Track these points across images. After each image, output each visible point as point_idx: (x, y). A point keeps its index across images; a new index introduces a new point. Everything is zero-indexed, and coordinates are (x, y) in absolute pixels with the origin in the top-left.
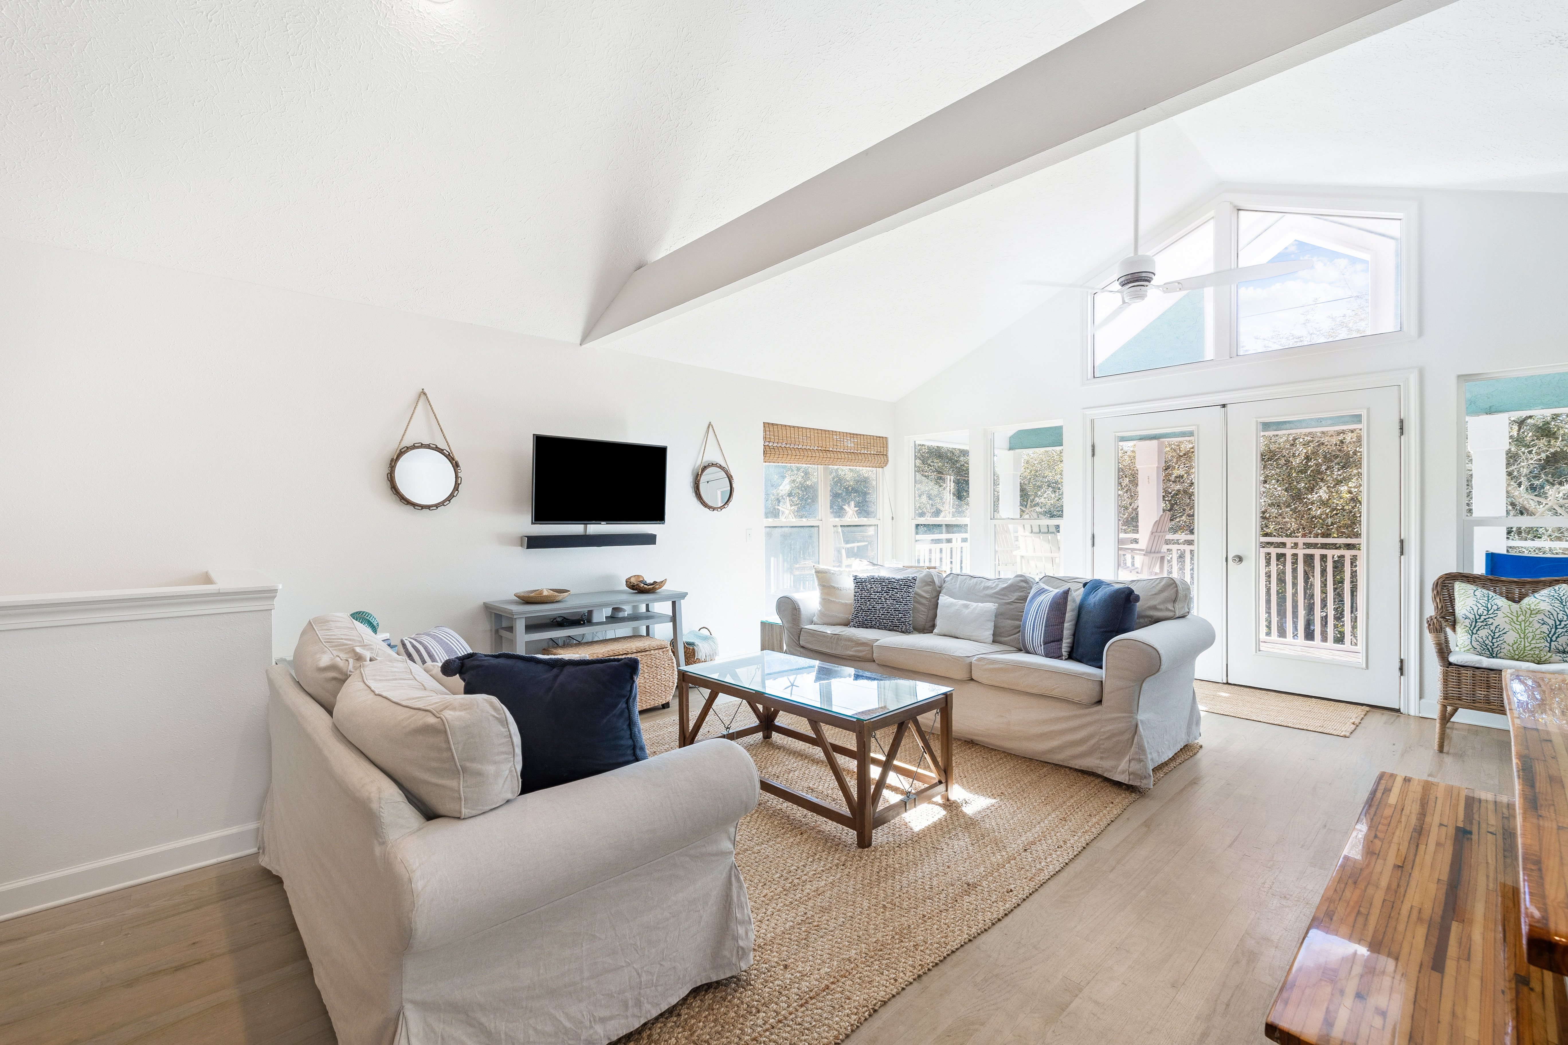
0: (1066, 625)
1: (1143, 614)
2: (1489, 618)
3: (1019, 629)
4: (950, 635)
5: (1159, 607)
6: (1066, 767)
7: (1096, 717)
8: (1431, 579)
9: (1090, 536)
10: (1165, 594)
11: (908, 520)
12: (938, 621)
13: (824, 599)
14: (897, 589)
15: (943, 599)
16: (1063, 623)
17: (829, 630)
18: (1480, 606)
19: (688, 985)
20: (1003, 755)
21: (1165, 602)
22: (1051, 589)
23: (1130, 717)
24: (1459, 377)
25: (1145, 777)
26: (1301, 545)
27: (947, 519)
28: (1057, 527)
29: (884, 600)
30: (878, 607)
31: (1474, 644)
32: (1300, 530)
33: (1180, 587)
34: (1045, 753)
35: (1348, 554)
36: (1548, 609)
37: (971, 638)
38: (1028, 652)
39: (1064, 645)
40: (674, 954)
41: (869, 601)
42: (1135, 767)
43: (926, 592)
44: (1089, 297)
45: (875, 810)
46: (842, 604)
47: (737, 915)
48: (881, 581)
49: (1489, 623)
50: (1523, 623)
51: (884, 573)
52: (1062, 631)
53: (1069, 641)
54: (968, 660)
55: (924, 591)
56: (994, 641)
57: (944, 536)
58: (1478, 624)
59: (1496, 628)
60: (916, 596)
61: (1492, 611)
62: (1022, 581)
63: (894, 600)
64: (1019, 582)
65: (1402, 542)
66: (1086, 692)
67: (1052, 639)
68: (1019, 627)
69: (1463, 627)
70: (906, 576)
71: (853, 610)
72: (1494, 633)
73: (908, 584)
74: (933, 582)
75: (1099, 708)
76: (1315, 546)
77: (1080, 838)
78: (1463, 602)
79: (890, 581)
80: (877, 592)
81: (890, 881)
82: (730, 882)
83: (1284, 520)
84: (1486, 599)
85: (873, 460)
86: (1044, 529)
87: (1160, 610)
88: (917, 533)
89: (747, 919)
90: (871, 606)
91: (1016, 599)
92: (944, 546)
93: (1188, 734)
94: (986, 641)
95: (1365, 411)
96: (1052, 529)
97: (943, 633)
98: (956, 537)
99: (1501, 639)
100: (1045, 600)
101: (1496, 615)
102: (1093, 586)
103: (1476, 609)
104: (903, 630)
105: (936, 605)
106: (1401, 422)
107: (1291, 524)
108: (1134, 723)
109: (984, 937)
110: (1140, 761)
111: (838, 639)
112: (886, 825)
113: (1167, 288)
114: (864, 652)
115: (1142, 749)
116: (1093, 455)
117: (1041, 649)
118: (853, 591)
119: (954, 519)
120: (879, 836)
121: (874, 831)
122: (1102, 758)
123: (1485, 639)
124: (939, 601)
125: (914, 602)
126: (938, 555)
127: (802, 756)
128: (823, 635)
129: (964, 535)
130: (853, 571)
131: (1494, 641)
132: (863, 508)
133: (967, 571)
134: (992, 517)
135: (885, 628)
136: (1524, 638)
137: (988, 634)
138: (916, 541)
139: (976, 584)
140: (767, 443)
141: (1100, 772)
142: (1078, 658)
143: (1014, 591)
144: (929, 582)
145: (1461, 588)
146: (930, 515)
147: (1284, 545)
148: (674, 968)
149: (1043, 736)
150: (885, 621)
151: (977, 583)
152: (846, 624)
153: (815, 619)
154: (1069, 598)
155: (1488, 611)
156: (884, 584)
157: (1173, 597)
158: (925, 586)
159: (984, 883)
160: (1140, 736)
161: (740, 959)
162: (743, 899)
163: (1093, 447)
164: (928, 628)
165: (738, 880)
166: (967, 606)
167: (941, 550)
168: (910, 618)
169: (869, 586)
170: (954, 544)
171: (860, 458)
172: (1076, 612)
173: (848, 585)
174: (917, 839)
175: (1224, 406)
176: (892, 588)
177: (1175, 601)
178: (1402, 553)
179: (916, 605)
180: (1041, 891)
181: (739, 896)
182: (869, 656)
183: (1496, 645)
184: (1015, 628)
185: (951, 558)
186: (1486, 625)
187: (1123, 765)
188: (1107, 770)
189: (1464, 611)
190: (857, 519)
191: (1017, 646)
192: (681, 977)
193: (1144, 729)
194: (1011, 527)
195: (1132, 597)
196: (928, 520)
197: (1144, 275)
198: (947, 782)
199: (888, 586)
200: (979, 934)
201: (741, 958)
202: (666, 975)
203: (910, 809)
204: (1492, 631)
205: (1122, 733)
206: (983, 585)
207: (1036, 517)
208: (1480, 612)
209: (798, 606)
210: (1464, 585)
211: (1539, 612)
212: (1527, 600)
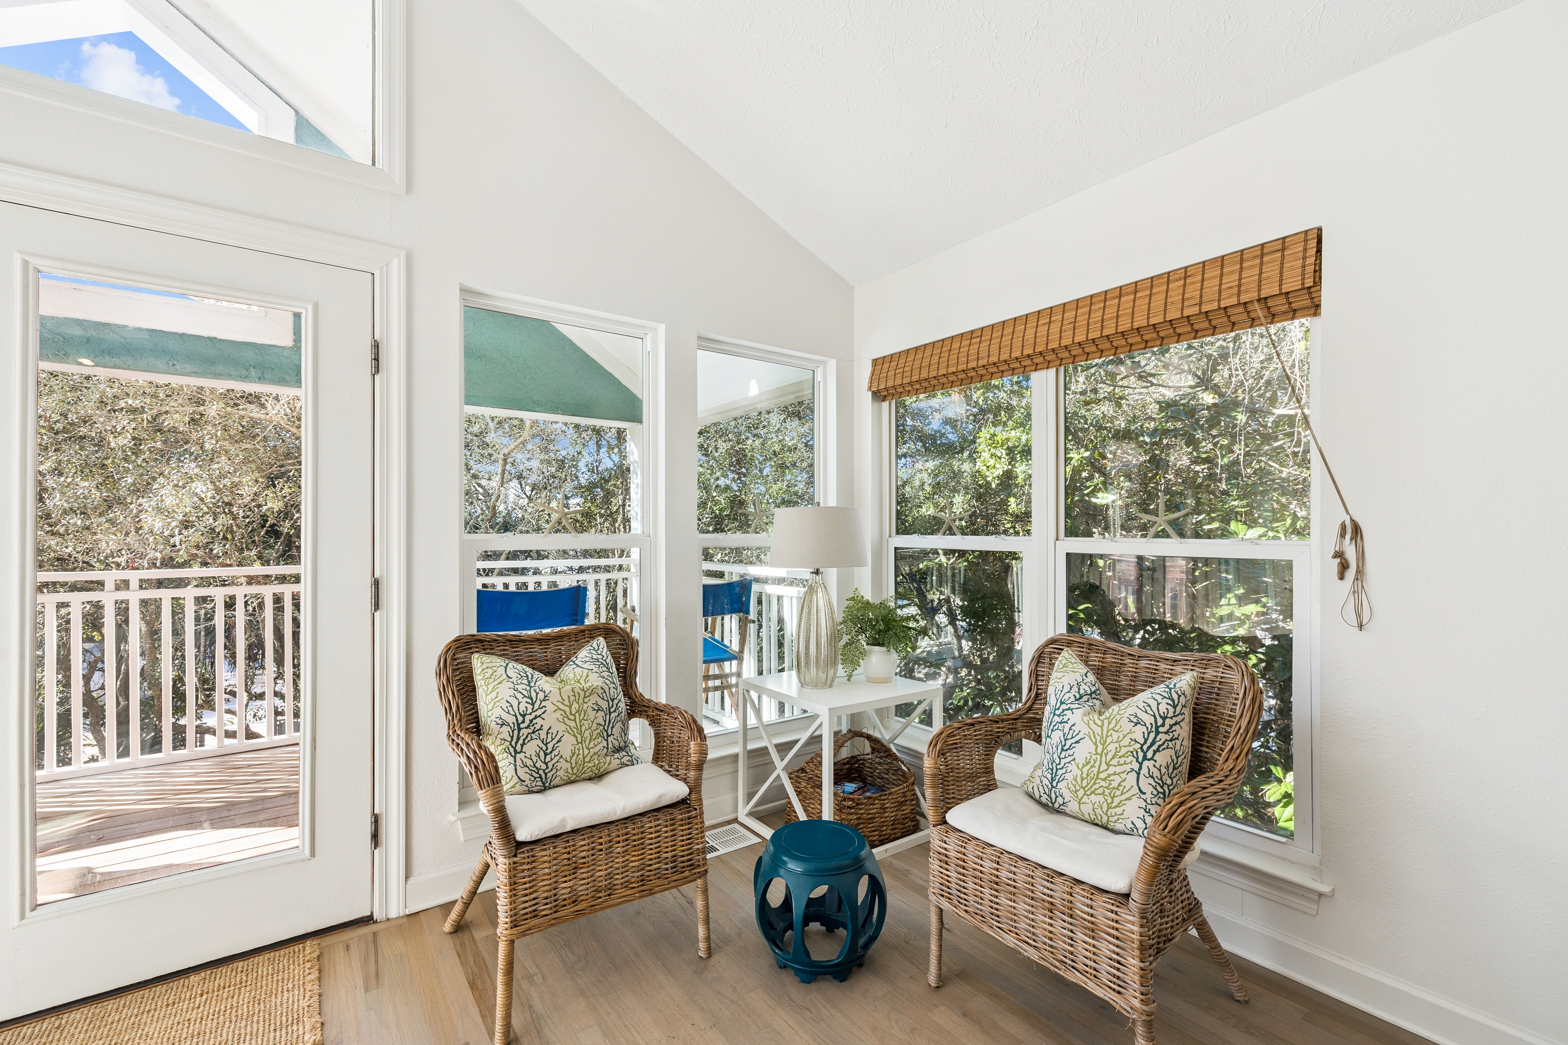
2: (536, 717)
18: (519, 696)
26: (134, 584)
31: (521, 772)
32: (123, 552)
36: (600, 684)
49: (538, 727)
50: (577, 715)
58: (522, 731)
59: (547, 733)
61: (538, 702)
65: (376, 583)
69: (498, 742)
72: (546, 745)
76: (160, 584)
78: (494, 695)
83: (95, 538)
84: (526, 682)
95: (310, 308)
99: (556, 752)
101: (544, 709)
103: (515, 703)
106: (376, 346)
107: (108, 543)
123: (534, 759)
131: (548, 758)
136: (581, 743)
145: (485, 666)
147: (100, 585)
155: (533, 704)
178: (377, 606)
183: (550, 765)
186: (533, 732)
189: (498, 712)
204: (543, 742)
208: (522, 708)
210: (486, 659)
211: (593, 691)
212: (568, 671)
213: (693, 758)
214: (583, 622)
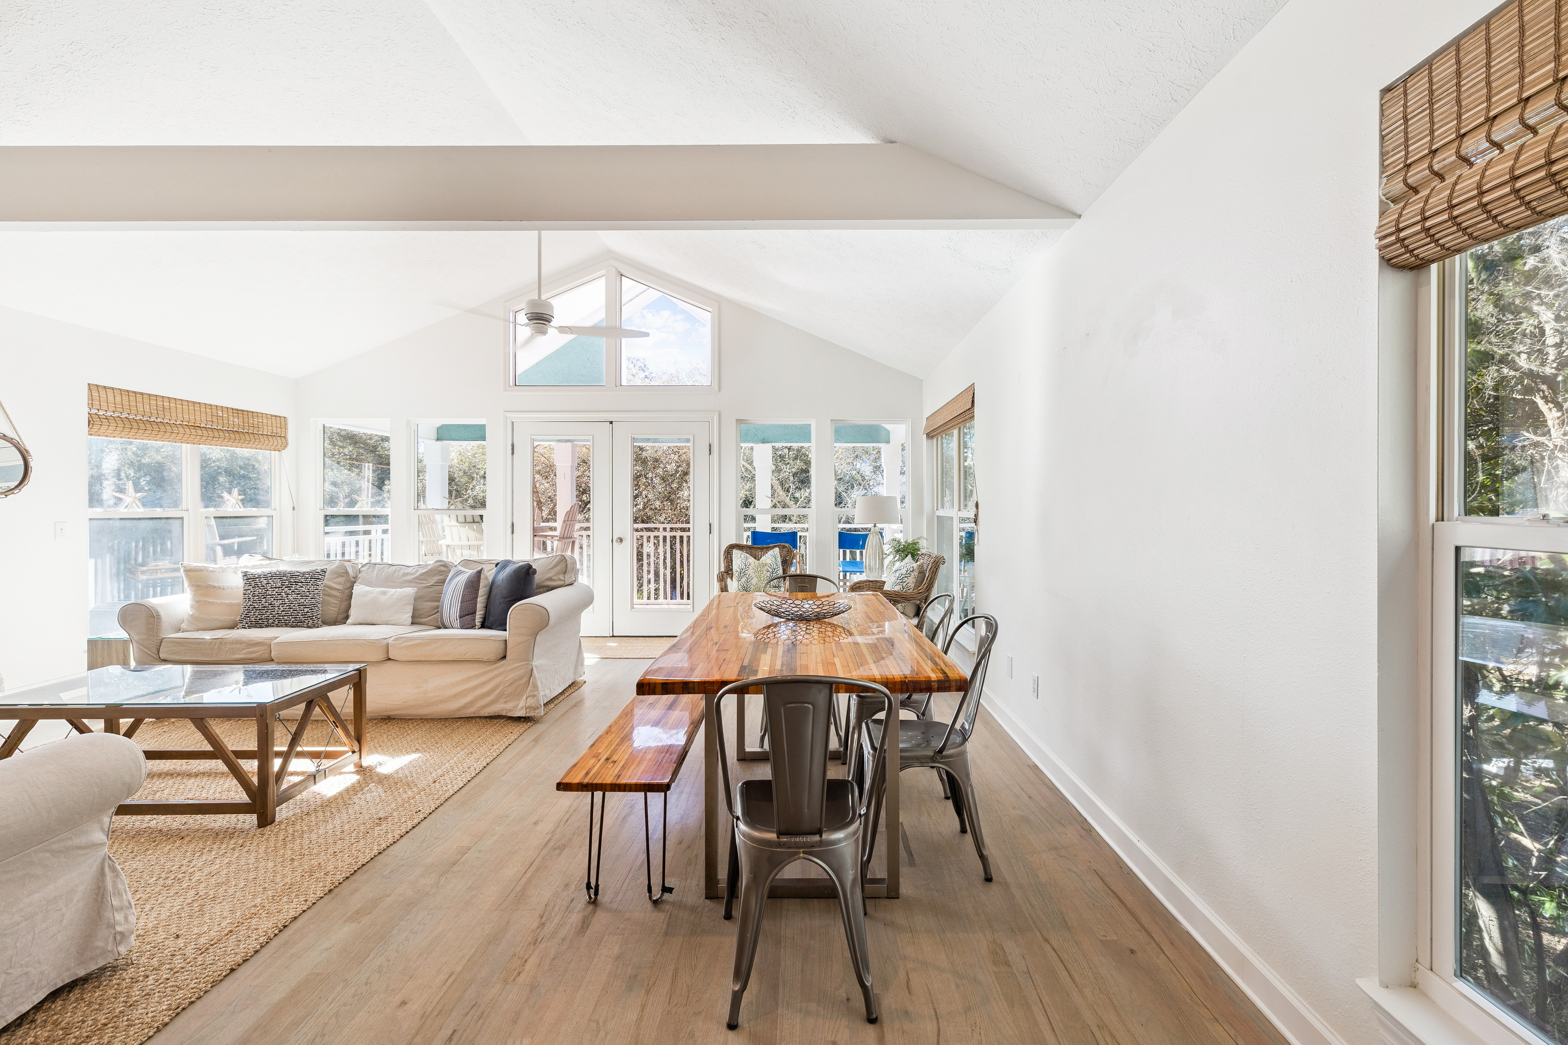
0: (479, 599)
1: (542, 584)
2: (746, 570)
3: (438, 610)
4: (366, 622)
5: (554, 578)
6: (477, 717)
7: (502, 670)
8: (723, 549)
9: (510, 525)
10: (558, 568)
11: (315, 511)
12: (352, 612)
13: (198, 602)
14: (301, 582)
15: (358, 589)
16: (477, 598)
17: (207, 636)
18: (744, 563)
19: (45, 989)
20: (419, 722)
21: (557, 574)
22: (467, 570)
23: (528, 664)
24: (737, 420)
25: (538, 708)
26: (668, 530)
27: (364, 509)
28: (481, 516)
29: (285, 596)
30: (277, 603)
33: (569, 562)
34: (459, 710)
35: (685, 534)
36: (771, 562)
37: (389, 622)
38: (446, 627)
39: (477, 617)
40: (27, 959)
41: (264, 598)
42: (531, 702)
43: (339, 583)
44: (511, 314)
45: (278, 789)
46: (227, 604)
47: (114, 902)
48: (281, 575)
50: (759, 572)
51: (283, 567)
52: (476, 605)
53: (482, 612)
54: (385, 642)
55: (336, 583)
56: (412, 623)
57: (361, 528)
58: (741, 575)
59: (749, 576)
60: (326, 589)
62: (442, 565)
63: (298, 594)
64: (438, 567)
65: (710, 525)
66: (494, 650)
67: (467, 613)
68: (438, 607)
69: (735, 577)
70: (314, 569)
71: (242, 610)
72: (748, 579)
73: (316, 577)
74: (347, 573)
75: (504, 662)
76: (676, 529)
77: (482, 762)
78: (736, 562)
79: (293, 575)
80: (276, 588)
81: (298, 841)
82: (102, 874)
84: (747, 559)
85: (267, 442)
86: (469, 519)
87: (555, 580)
88: (326, 525)
89: (127, 904)
90: (267, 604)
91: (436, 583)
92: (361, 538)
93: (575, 674)
94: (405, 623)
95: (692, 436)
96: (478, 519)
97: (358, 622)
98: (376, 529)
99: (751, 582)
100: (462, 579)
101: (749, 568)
102: (501, 565)
103: (741, 565)
104: (310, 625)
105: (350, 596)
106: (710, 446)
108: (530, 668)
109: (392, 848)
110: (534, 696)
111: (221, 643)
112: (291, 801)
113: (562, 329)
114: (259, 652)
115: (535, 687)
116: (513, 453)
117: (457, 623)
118: (243, 589)
119: (373, 509)
120: (283, 812)
121: (277, 809)
122: (506, 702)
124: (353, 591)
125: (324, 595)
126: (353, 549)
127: (172, 775)
128: (201, 642)
129: (384, 527)
130: (241, 567)
132: (252, 498)
133: (388, 559)
134: (416, 508)
135: (287, 625)
136: (760, 581)
137: (407, 617)
138: (327, 533)
139: (395, 572)
140: (94, 411)
141: (504, 714)
142: (489, 625)
143: (434, 575)
144: (342, 572)
145: (737, 553)
146: (343, 505)
148: (26, 973)
149: (456, 696)
150: (286, 617)
151: (396, 570)
152: (232, 627)
153: (184, 626)
154: (482, 576)
155: (747, 566)
156: (284, 578)
157: (564, 570)
158: (337, 577)
159: (395, 814)
160: (535, 678)
161: (117, 944)
162: (120, 886)
163: (513, 446)
164: (343, 618)
165: (113, 869)
166: (384, 593)
167: (357, 543)
168: (319, 612)
169: (264, 582)
170: (372, 536)
171: (248, 438)
172: (487, 588)
173: (237, 582)
174: (328, 805)
175: (611, 423)
176: (295, 582)
177: (565, 573)
178: (710, 533)
179: (326, 597)
180: (445, 804)
181: (115, 884)
182: (266, 656)
184: (435, 609)
185: (370, 550)
186: (745, 575)
187: (522, 703)
188: (510, 711)
189: (736, 567)
190: (242, 509)
191: (436, 625)
192: (36, 981)
193: (538, 672)
194: (438, 517)
195: (531, 571)
196: (341, 509)
197: (545, 316)
198: (360, 750)
199: (289, 580)
200: (388, 847)
201: (119, 943)
202: (16, 984)
203: (319, 782)
205: (521, 678)
206: (402, 572)
207: (462, 508)
208: (743, 567)
209: (157, 612)
212: (763, 558)
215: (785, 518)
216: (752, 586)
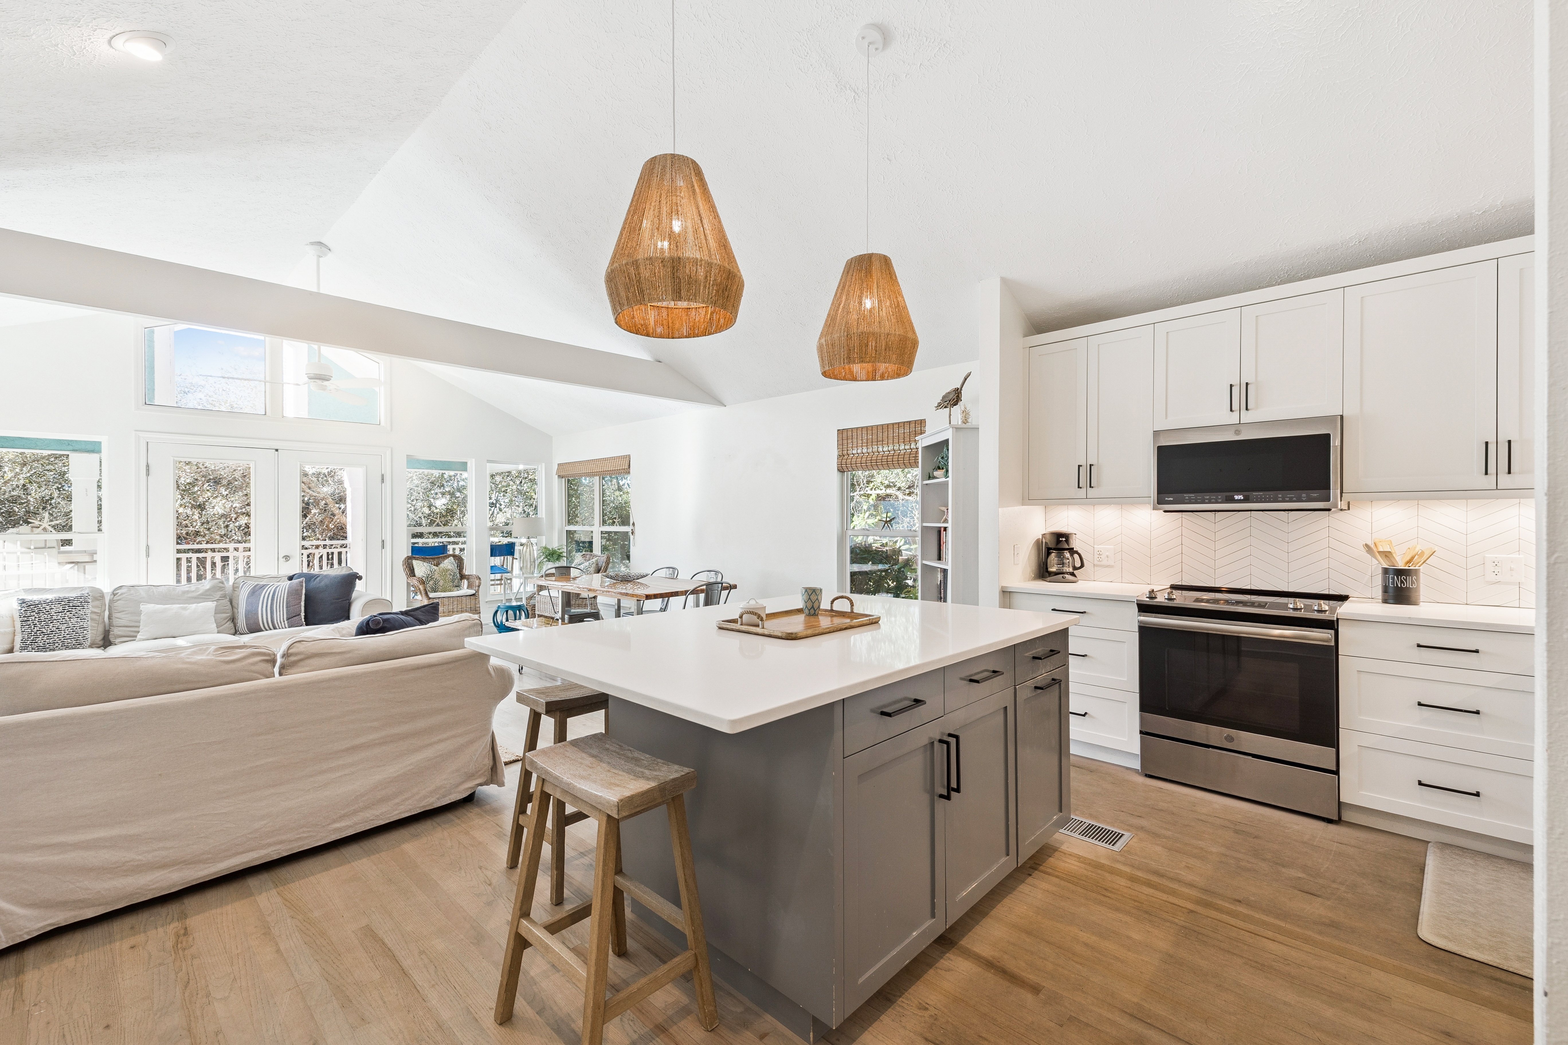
9: (144, 548)
12: (142, 627)
14: (79, 606)
15: (148, 608)
16: (301, 602)
18: (427, 570)
24: (407, 455)
29: (68, 620)
30: (63, 627)
36: (451, 569)
41: (51, 623)
50: (445, 576)
52: (300, 608)
53: (304, 614)
56: (221, 630)
58: (428, 579)
60: (91, 612)
63: (78, 617)
65: (383, 541)
67: (290, 615)
70: (80, 593)
71: (21, 637)
78: (419, 570)
80: (59, 612)
84: (429, 567)
90: (55, 628)
91: (220, 597)
94: (211, 631)
97: (155, 637)
100: (278, 590)
101: (435, 573)
106: (383, 476)
116: (148, 474)
118: (18, 617)
123: (432, 586)
125: (91, 618)
131: (436, 585)
136: (446, 583)
145: (416, 563)
154: (303, 585)
155: (431, 573)
156: (63, 603)
163: (148, 466)
166: (185, 609)
169: (48, 608)
175: (277, 450)
176: (73, 606)
178: (383, 548)
189: (421, 574)
195: (357, 577)
208: (428, 573)
210: (417, 561)
211: (449, 570)
212: (441, 565)
213: (477, 584)
214: (446, 553)
215: (420, 535)
216: (440, 587)
